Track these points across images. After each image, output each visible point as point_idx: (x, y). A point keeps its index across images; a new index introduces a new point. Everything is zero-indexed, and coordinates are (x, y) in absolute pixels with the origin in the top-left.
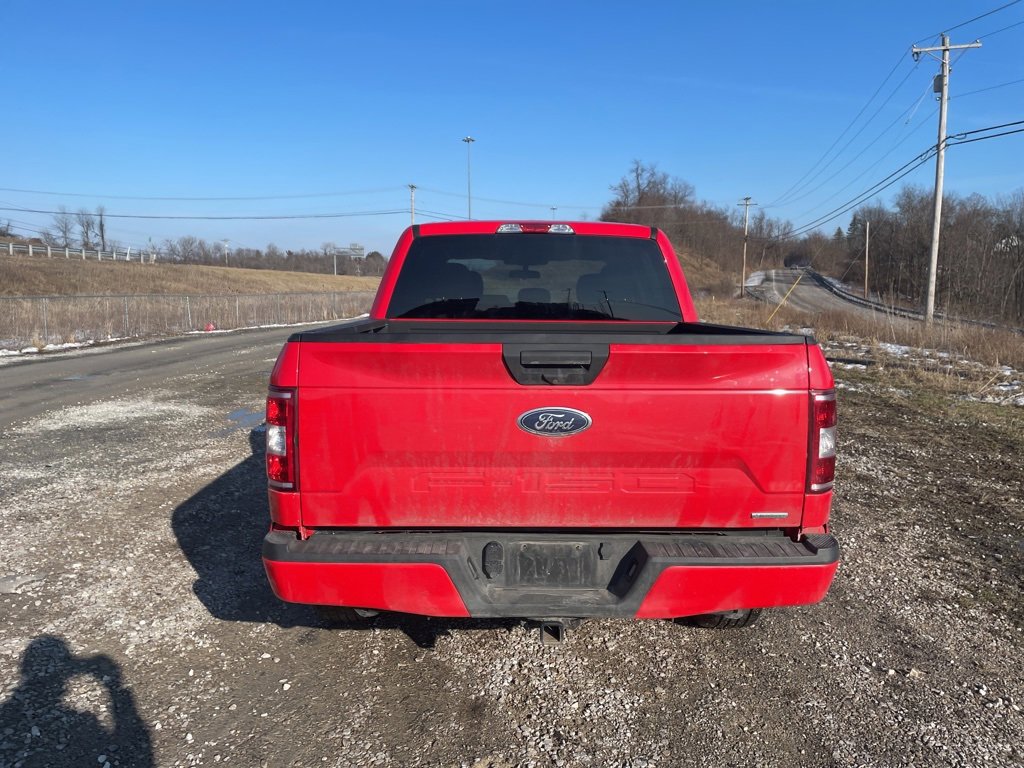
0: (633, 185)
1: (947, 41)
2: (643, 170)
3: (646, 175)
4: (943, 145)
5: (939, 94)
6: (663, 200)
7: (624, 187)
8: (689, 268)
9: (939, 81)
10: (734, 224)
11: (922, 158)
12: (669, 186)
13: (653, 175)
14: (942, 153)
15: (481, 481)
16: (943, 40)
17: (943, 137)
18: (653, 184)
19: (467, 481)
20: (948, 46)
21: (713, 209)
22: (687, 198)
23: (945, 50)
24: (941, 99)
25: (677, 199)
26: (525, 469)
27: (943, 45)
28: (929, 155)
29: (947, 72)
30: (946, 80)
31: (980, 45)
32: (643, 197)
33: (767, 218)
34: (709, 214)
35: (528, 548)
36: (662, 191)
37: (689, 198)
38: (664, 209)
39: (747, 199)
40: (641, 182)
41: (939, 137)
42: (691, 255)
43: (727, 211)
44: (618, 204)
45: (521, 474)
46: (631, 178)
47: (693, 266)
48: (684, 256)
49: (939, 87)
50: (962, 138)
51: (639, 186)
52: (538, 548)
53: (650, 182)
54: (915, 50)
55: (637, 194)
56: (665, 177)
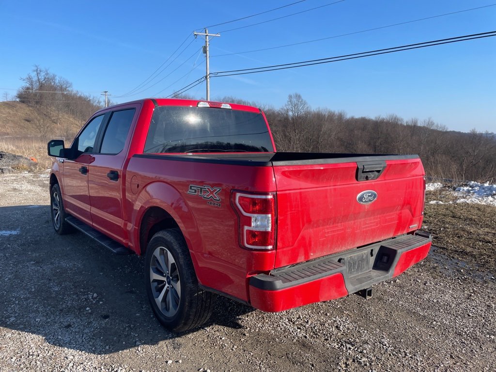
0: (35, 79)
1: (207, 31)
2: (40, 71)
3: (43, 74)
4: (208, 77)
5: (205, 54)
6: (54, 89)
7: (30, 79)
8: (75, 126)
9: (205, 48)
10: (94, 104)
11: (199, 81)
12: (57, 81)
13: (47, 74)
14: (208, 80)
15: (343, 229)
16: (206, 31)
17: (208, 74)
18: (47, 79)
19: (338, 230)
20: (207, 34)
21: (82, 95)
22: (68, 89)
23: (206, 36)
24: (206, 56)
25: (61, 89)
26: (356, 221)
27: (206, 33)
28: (202, 80)
29: (208, 45)
30: (208, 49)
31: (219, 35)
32: (41, 86)
33: (111, 102)
34: (80, 98)
35: (351, 257)
36: (53, 84)
37: (70, 89)
38: (55, 94)
39: (106, 92)
40: (40, 78)
41: (207, 73)
42: (74, 118)
43: (90, 97)
44: (28, 88)
45: (354, 223)
46: (34, 75)
47: (77, 125)
48: (71, 119)
49: (205, 52)
50: (216, 75)
51: (39, 79)
52: (354, 257)
53: (45, 78)
54: (195, 33)
55: (38, 84)
56: (54, 76)
